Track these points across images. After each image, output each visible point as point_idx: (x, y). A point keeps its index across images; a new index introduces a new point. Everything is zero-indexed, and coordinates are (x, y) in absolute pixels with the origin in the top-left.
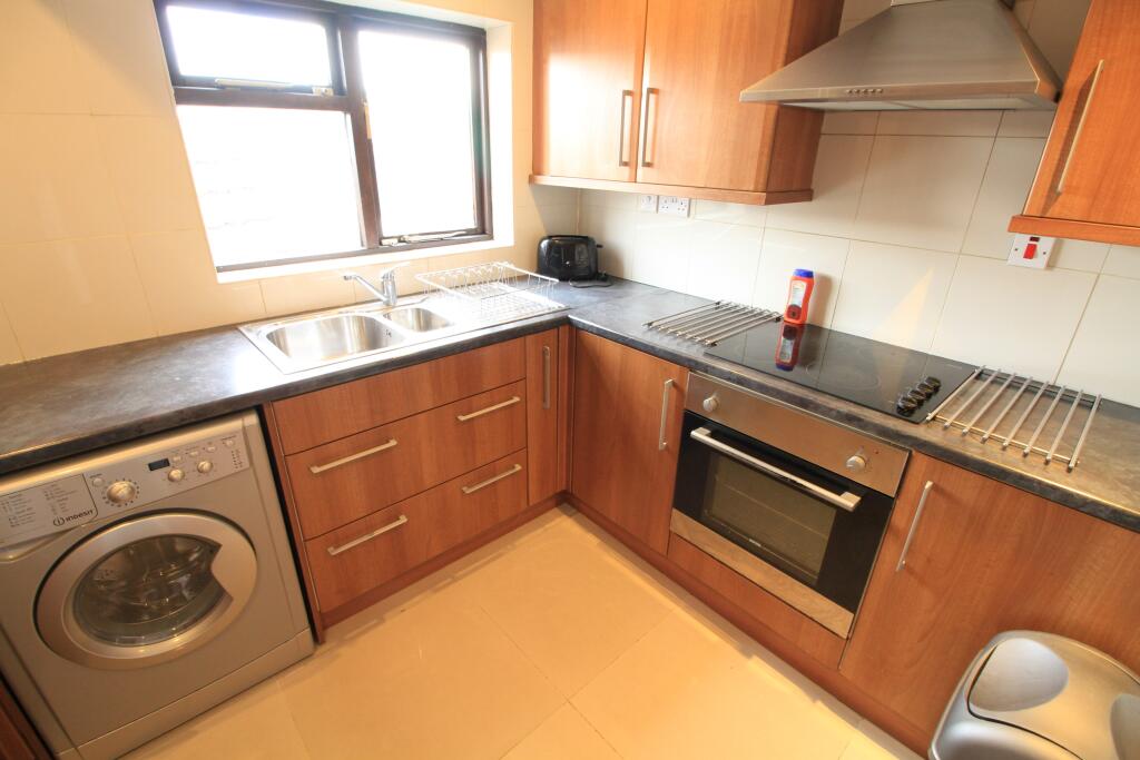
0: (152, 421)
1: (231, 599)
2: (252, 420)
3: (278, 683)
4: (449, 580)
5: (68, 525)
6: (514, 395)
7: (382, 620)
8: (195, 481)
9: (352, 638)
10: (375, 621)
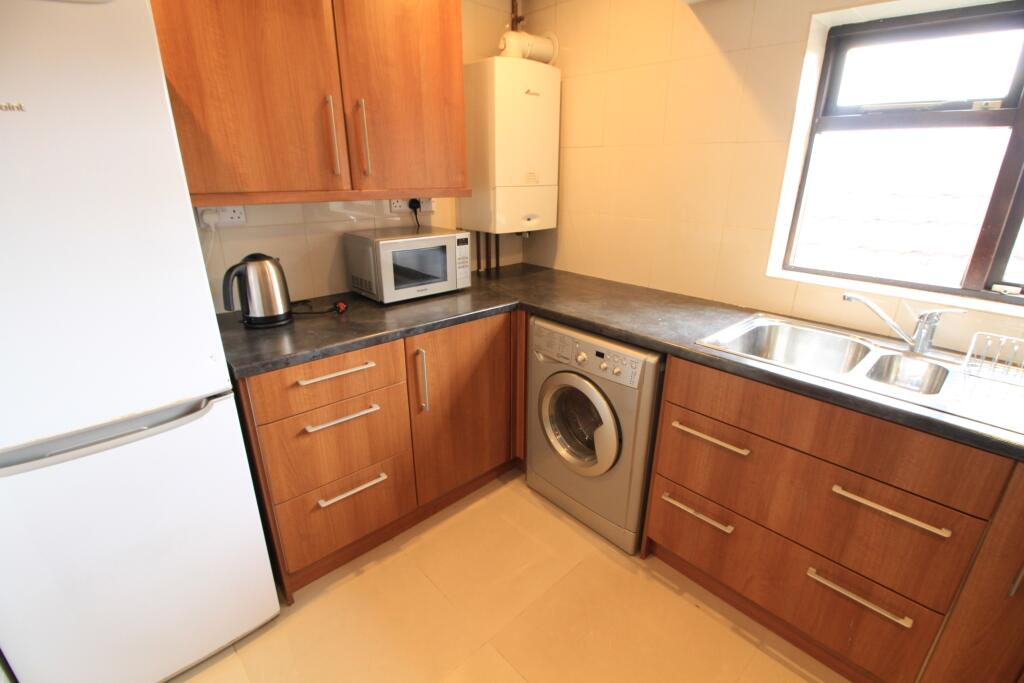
0: (607, 328)
1: (597, 462)
2: (653, 359)
3: (604, 545)
4: (756, 640)
5: (561, 359)
6: (947, 528)
7: (680, 592)
8: (609, 376)
9: (654, 577)
10: (676, 587)
